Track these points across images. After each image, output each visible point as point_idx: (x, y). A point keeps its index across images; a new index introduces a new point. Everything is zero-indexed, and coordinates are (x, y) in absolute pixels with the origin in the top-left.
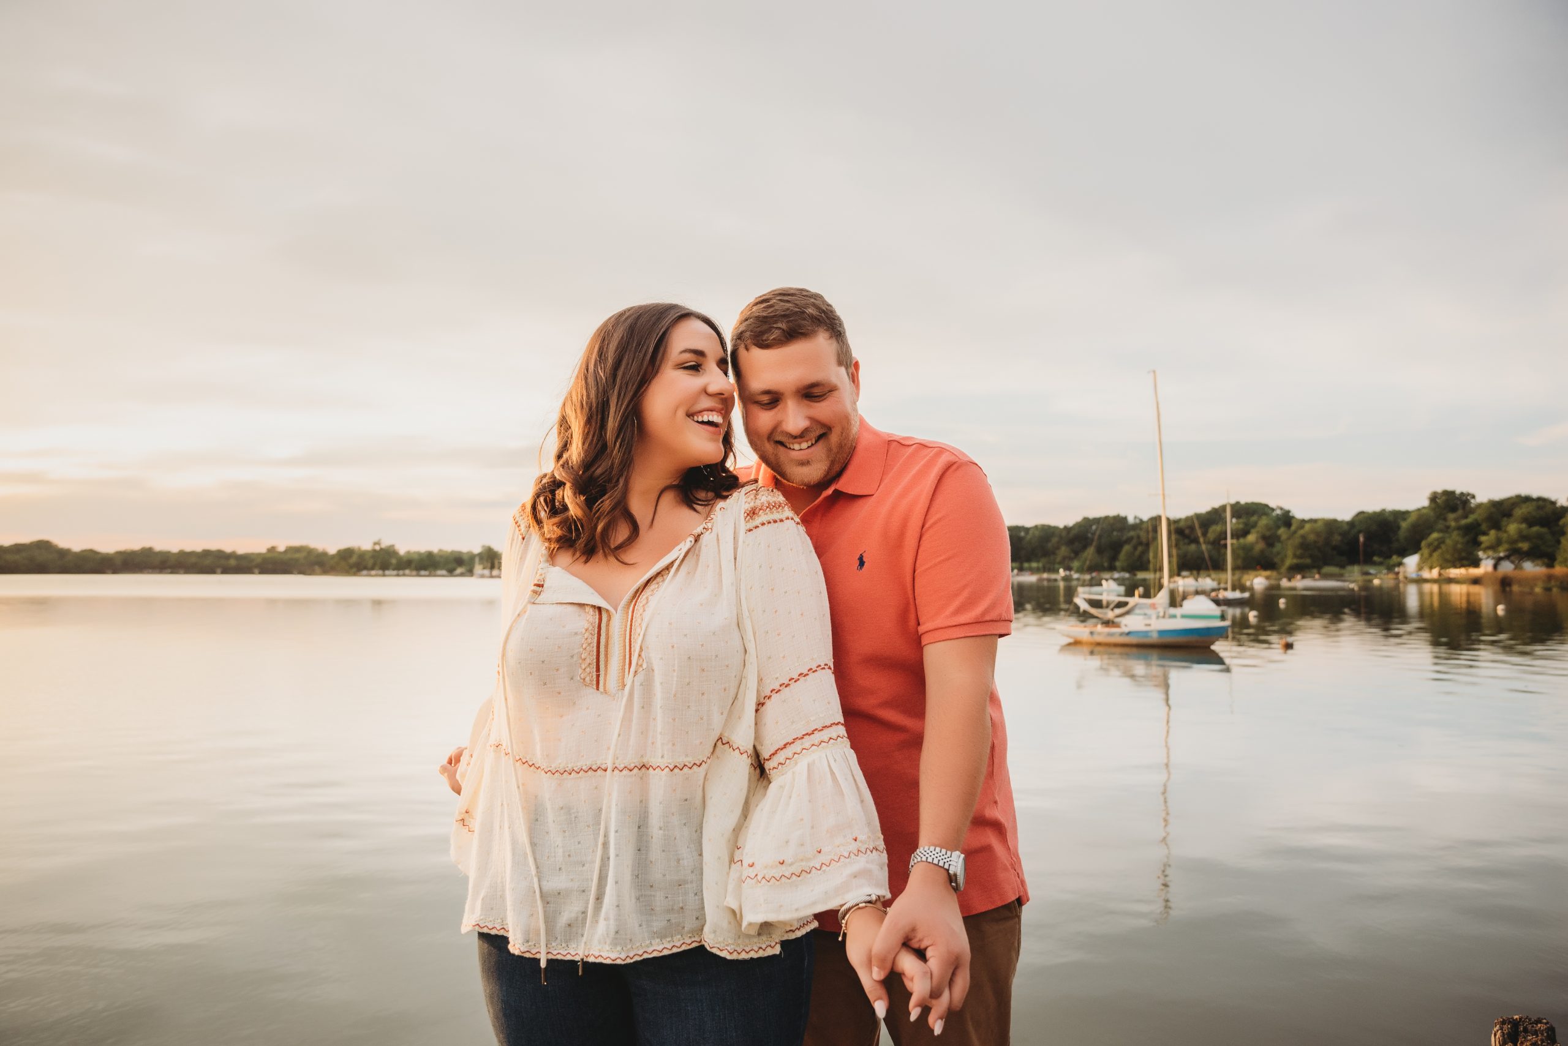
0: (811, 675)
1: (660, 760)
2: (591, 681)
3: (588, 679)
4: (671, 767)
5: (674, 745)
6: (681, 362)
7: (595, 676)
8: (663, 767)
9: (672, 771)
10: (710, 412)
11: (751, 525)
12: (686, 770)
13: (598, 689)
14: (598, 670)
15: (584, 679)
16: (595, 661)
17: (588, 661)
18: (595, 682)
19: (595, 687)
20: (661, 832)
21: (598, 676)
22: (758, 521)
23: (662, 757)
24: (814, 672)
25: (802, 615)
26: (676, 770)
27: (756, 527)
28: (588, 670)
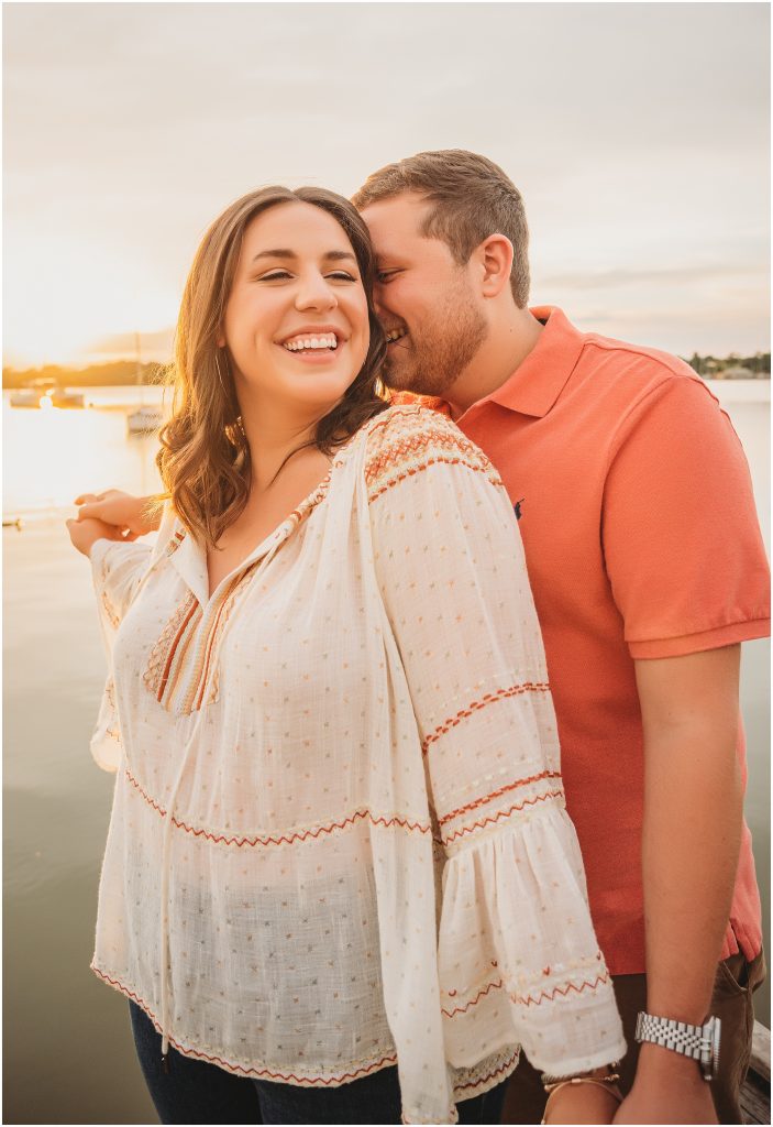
0: (476, 713)
1: (224, 830)
2: (155, 686)
3: (152, 682)
4: (239, 840)
5: (241, 811)
6: (261, 271)
7: (160, 682)
8: (228, 840)
9: (240, 845)
10: (307, 336)
11: (375, 488)
12: (259, 846)
13: (159, 699)
14: (166, 675)
15: (148, 681)
16: (166, 662)
17: (158, 660)
18: (158, 690)
19: (157, 695)
20: (229, 927)
21: (164, 683)
22: (384, 479)
23: (227, 826)
24: (479, 708)
25: (459, 618)
26: (246, 845)
27: (383, 490)
28: (155, 671)
